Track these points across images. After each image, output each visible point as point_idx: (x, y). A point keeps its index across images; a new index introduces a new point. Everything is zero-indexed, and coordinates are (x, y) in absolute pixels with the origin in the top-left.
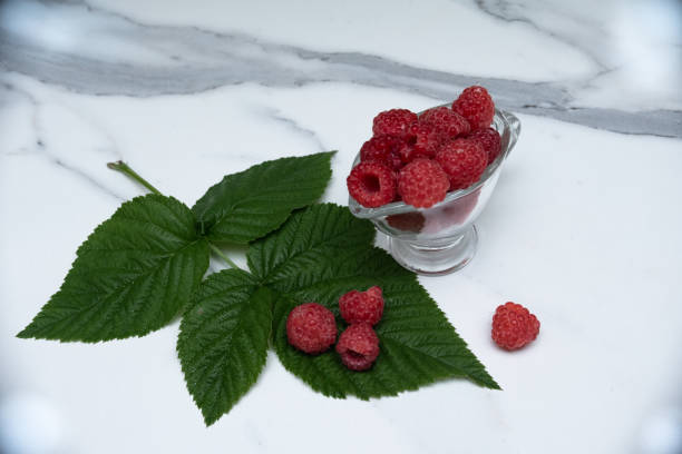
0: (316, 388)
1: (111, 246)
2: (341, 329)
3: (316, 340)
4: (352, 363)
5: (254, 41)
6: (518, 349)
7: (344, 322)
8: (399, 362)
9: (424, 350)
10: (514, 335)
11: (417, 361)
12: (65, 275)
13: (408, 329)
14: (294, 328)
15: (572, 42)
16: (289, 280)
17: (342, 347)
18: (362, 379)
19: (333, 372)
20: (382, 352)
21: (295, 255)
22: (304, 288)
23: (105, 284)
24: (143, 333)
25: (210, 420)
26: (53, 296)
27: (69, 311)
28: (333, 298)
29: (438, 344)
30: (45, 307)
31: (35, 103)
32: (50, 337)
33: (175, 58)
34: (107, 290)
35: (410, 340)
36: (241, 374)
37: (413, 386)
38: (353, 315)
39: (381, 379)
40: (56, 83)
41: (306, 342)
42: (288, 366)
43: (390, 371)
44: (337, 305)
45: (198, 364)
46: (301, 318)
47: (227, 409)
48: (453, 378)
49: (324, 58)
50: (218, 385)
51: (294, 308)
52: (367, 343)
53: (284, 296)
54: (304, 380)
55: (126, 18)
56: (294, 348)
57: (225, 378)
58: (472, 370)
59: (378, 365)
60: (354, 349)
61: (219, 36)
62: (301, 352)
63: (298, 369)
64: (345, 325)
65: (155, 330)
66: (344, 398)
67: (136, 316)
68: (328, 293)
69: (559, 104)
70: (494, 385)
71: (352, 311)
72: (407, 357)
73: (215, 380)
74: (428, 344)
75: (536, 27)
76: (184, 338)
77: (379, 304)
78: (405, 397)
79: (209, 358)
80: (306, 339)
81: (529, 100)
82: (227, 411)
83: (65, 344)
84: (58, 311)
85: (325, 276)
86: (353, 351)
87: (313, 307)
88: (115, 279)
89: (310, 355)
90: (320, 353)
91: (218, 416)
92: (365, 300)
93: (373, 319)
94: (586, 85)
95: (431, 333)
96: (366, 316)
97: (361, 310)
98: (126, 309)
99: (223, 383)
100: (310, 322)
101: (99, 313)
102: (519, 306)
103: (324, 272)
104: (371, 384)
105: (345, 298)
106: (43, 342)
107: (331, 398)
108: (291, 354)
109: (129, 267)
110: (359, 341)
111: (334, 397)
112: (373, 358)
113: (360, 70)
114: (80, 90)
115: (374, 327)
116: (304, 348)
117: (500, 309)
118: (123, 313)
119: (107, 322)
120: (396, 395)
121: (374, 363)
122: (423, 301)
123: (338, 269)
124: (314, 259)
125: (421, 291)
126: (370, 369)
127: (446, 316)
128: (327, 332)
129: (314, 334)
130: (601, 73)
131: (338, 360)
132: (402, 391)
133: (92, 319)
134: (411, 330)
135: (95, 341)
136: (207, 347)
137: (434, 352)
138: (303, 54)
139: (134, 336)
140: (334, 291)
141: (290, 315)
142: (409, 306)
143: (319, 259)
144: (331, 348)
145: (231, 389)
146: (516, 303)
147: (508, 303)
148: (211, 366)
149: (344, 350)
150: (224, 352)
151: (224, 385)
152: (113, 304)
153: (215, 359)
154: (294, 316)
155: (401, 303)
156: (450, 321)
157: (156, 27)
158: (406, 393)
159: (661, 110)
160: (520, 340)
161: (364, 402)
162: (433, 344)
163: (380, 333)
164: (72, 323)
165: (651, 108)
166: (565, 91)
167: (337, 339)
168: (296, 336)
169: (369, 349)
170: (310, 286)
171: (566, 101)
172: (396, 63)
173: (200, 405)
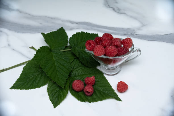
0: (79, 100)
1: (31, 67)
2: (85, 86)
3: (79, 88)
4: (87, 94)
5: (60, 19)
6: (123, 92)
7: (86, 84)
8: (98, 94)
9: (104, 91)
10: (122, 89)
11: (103, 94)
12: (20, 74)
13: (101, 86)
14: (74, 85)
15: (136, 18)
16: (73, 74)
17: (85, 90)
18: (89, 98)
19: (83, 96)
20: (94, 92)
21: (75, 69)
22: (77, 76)
23: (30, 76)
24: (39, 87)
25: (55, 107)
26: (18, 79)
27: (22, 83)
28: (84, 79)
29: (108, 90)
30: (16, 82)
31: (7, 35)
32: (18, 89)
33: (41, 24)
34: (31, 77)
35: (101, 89)
36: (62, 96)
37: (101, 100)
38: (88, 83)
39: (94, 98)
40: (12, 30)
41: (77, 89)
42: (72, 94)
43: (96, 96)
44: (84, 80)
45: (52, 94)
46: (76, 83)
47: (59, 104)
48: (111, 98)
49: (77, 23)
50: (57, 99)
51: (74, 81)
52: (91, 89)
53: (72, 78)
54: (76, 98)
55: (29, 14)
56: (74, 90)
57: (58, 97)
58: (116, 96)
59: (93, 95)
60: (88, 91)
61: (51, 18)
62: (76, 91)
63: (74, 95)
64: (86, 85)
65: (42, 86)
66: (85, 102)
67: (38, 83)
68: (82, 77)
69: (133, 33)
70: (120, 100)
71: (88, 82)
72: (100, 93)
73: (56, 97)
74: (105, 90)
75: (127, 15)
76: (49, 88)
77: (94, 80)
78: (99, 102)
79: (55, 92)
80: (77, 88)
81: (126, 33)
82: (59, 105)
83: (21, 90)
84: (19, 83)
85: (82, 74)
86: (87, 91)
87: (79, 81)
88: (32, 75)
89: (78, 92)
90: (80, 92)
91: (57, 106)
92: (90, 79)
93: (93, 84)
94: (139, 29)
95: (106, 88)
96: (91, 83)
97: (90, 82)
98: (35, 81)
99: (58, 98)
100: (78, 84)
101: (29, 83)
102: (123, 82)
103: (81, 73)
104: (92, 99)
105: (86, 79)
106: (16, 90)
107: (82, 102)
108: (73, 91)
109: (36, 72)
110: (89, 89)
111: (83, 102)
112: (92, 93)
113: (85, 26)
114: (18, 32)
115: (93, 86)
116: (76, 90)
117: (119, 83)
118: (34, 83)
119: (31, 85)
120: (97, 102)
121: (92, 94)
122: (105, 80)
123: (85, 72)
124: (79, 70)
125: (104, 78)
126: (91, 95)
127: (110, 84)
128: (82, 87)
129: (79, 87)
130: (143, 26)
131: (84, 93)
132: (99, 101)
133: (27, 84)
134: (102, 87)
135: (28, 89)
136: (54, 90)
137: (106, 92)
138: (72, 22)
139: (37, 88)
140: (84, 77)
141: (73, 82)
142: (102, 81)
143: (81, 69)
144: (82, 90)
145: (60, 99)
146: (123, 81)
147: (121, 82)
148: (55, 94)
149: (85, 91)
150: (58, 91)
151: (58, 99)
152: (32, 81)
153: (56, 93)
154: (74, 82)
155: (99, 80)
156: (111, 85)
157: (36, 16)
158: (100, 101)
159: (157, 35)
160: (124, 90)
161: (90, 103)
162: (106, 90)
163: (94, 87)
164: (22, 85)
165: (154, 34)
166: (134, 30)
167: (84, 88)
168: (74, 87)
169: (91, 91)
170: (78, 76)
171: (134, 33)
172: (94, 24)
173: (52, 103)
